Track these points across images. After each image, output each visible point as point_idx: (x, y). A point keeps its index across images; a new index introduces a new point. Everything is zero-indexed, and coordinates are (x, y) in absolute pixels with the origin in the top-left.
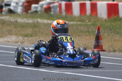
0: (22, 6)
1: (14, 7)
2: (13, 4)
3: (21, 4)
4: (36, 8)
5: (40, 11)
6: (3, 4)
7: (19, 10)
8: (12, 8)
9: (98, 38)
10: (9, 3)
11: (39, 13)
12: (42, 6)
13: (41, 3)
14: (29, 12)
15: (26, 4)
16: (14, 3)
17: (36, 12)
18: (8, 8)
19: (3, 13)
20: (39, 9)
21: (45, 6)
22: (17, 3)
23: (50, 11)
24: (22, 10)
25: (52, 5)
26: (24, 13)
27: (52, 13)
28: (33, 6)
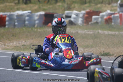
0: (83, 17)
1: (74, 18)
2: (73, 16)
3: (81, 15)
5: (101, 22)
6: (64, 16)
7: (80, 21)
8: (72, 19)
10: (70, 15)
11: (100, 24)
13: (101, 14)
14: (90, 23)
15: (86, 15)
16: (74, 14)
17: (97, 23)
18: (68, 19)
20: (100, 20)
21: (105, 17)
22: (77, 15)
23: (111, 22)
25: (112, 16)
26: (85, 24)
27: (113, 24)
28: (94, 17)
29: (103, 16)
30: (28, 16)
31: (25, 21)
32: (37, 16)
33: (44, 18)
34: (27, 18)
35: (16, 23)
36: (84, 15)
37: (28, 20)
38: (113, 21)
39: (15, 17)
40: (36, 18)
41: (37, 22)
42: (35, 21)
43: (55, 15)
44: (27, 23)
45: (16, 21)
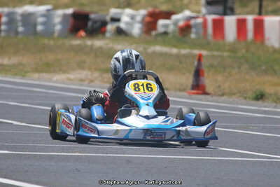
0: (142, 22)
1: (127, 23)
2: (125, 19)
3: (139, 18)
4: (166, 26)
5: (174, 32)
6: (108, 18)
7: (136, 30)
8: (122, 25)
9: (198, 73)
10: (118, 17)
11: (170, 36)
12: (175, 24)
13: (174, 17)
14: (154, 33)
15: (148, 19)
16: (128, 16)
17: (165, 33)
18: (116, 25)
19: (108, 35)
20: (171, 28)
21: (181, 24)
22: (133, 18)
23: (190, 33)
24: (141, 29)
25: (192, 22)
26: (144, 36)
27: (193, 36)
28: (161, 22)
29: (178, 21)
30: (43, 16)
31: (35, 25)
32: (59, 16)
33: (71, 21)
34: (40, 20)
35: (21, 29)
36: (143, 19)
37: (43, 24)
38: (193, 30)
39: (19, 18)
40: (57, 20)
41: (58, 28)
42: (54, 25)
43: (92, 16)
44: (40, 28)
45: (20, 24)
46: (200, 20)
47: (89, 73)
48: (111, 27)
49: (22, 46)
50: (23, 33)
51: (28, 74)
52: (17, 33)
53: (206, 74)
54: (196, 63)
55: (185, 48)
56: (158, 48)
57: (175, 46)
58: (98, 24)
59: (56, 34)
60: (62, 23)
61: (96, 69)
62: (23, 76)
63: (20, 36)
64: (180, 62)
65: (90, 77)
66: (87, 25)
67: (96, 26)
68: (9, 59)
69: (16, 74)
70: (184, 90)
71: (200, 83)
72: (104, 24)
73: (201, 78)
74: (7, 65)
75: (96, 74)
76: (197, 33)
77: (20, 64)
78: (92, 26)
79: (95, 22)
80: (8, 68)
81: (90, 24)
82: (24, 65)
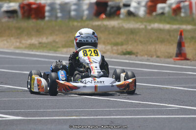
0: (146, 6)
1: (135, 8)
2: (134, 4)
3: (143, 4)
4: (163, 8)
5: (169, 12)
6: (121, 5)
7: (142, 12)
8: (132, 9)
9: (180, 45)
10: (128, 3)
11: (166, 15)
12: (170, 6)
13: (169, 2)
14: (154, 14)
15: (150, 4)
16: (135, 2)
17: (163, 14)
18: (127, 9)
19: (121, 16)
20: (167, 10)
21: (174, 6)
22: (139, 3)
23: (180, 12)
24: (145, 11)
25: (182, 5)
26: (148, 16)
27: (182, 15)
28: (160, 6)
29: (171, 4)
30: (75, 4)
31: (69, 12)
32: (86, 4)
33: (95, 7)
34: (73, 7)
35: (59, 15)
36: (146, 4)
37: (75, 10)
38: (183, 10)
39: (58, 7)
40: (85, 7)
41: (86, 13)
42: (83, 11)
43: (110, 3)
44: (73, 13)
45: (59, 11)
46: (187, 3)
47: (104, 46)
48: (123, 11)
49: (57, 28)
50: (61, 17)
51: (59, 49)
52: (57, 18)
53: (186, 45)
54: (179, 37)
55: (176, 24)
56: (156, 25)
57: (169, 23)
58: (115, 9)
59: (85, 18)
60: (89, 9)
61: (108, 43)
62: (55, 51)
63: (59, 20)
64: (170, 36)
65: (104, 50)
66: (106, 10)
67: (113, 10)
68: (47, 38)
69: (50, 50)
70: (171, 57)
71: (182, 52)
72: (119, 8)
73: (183, 48)
74: (45, 43)
75: (109, 47)
76: (185, 13)
77: (54, 41)
78: (110, 11)
79: (112, 7)
80: (45, 45)
81: (108, 9)
82: (57, 43)
